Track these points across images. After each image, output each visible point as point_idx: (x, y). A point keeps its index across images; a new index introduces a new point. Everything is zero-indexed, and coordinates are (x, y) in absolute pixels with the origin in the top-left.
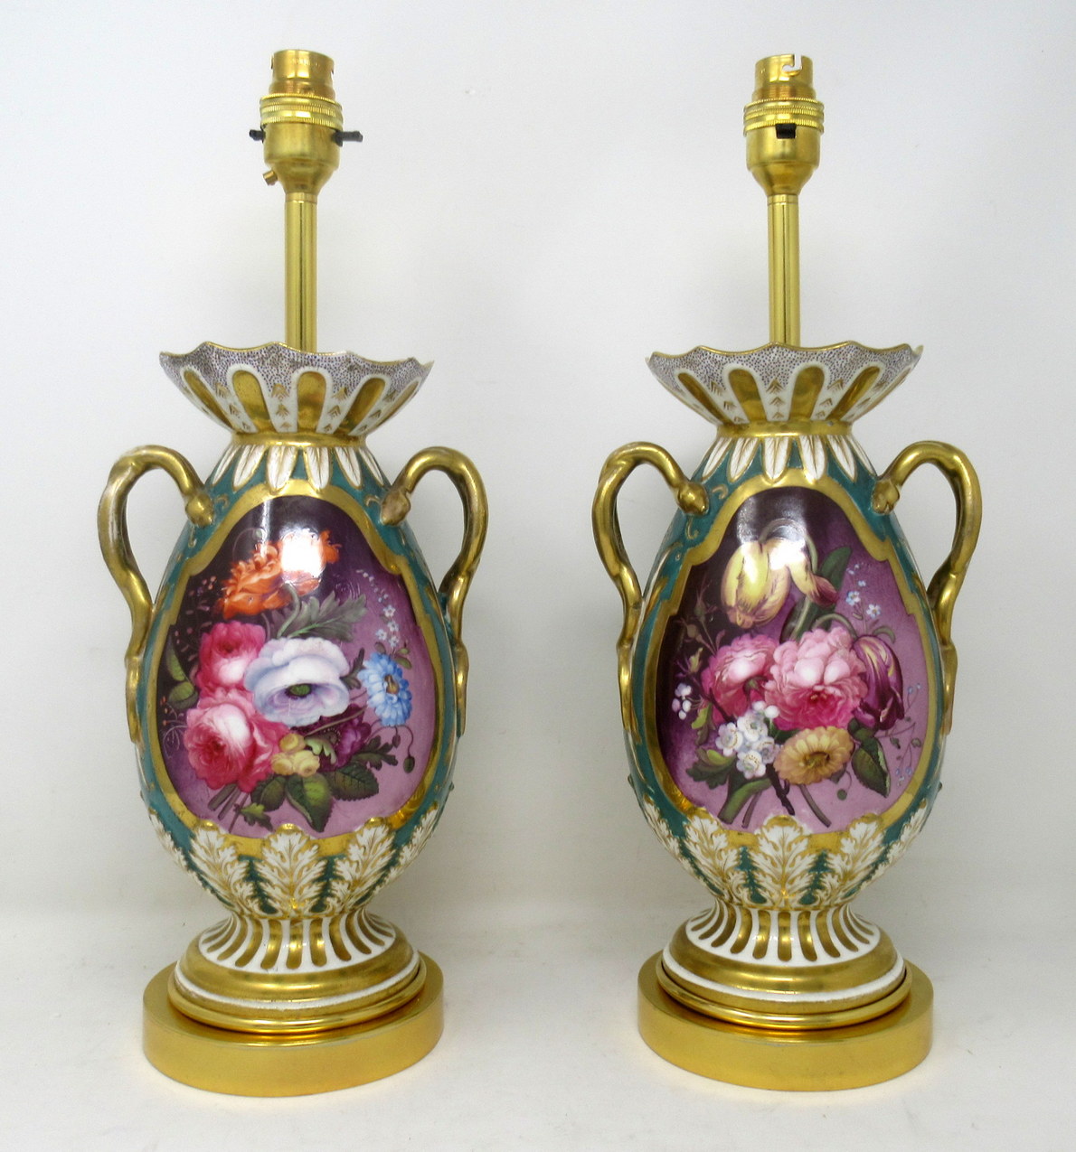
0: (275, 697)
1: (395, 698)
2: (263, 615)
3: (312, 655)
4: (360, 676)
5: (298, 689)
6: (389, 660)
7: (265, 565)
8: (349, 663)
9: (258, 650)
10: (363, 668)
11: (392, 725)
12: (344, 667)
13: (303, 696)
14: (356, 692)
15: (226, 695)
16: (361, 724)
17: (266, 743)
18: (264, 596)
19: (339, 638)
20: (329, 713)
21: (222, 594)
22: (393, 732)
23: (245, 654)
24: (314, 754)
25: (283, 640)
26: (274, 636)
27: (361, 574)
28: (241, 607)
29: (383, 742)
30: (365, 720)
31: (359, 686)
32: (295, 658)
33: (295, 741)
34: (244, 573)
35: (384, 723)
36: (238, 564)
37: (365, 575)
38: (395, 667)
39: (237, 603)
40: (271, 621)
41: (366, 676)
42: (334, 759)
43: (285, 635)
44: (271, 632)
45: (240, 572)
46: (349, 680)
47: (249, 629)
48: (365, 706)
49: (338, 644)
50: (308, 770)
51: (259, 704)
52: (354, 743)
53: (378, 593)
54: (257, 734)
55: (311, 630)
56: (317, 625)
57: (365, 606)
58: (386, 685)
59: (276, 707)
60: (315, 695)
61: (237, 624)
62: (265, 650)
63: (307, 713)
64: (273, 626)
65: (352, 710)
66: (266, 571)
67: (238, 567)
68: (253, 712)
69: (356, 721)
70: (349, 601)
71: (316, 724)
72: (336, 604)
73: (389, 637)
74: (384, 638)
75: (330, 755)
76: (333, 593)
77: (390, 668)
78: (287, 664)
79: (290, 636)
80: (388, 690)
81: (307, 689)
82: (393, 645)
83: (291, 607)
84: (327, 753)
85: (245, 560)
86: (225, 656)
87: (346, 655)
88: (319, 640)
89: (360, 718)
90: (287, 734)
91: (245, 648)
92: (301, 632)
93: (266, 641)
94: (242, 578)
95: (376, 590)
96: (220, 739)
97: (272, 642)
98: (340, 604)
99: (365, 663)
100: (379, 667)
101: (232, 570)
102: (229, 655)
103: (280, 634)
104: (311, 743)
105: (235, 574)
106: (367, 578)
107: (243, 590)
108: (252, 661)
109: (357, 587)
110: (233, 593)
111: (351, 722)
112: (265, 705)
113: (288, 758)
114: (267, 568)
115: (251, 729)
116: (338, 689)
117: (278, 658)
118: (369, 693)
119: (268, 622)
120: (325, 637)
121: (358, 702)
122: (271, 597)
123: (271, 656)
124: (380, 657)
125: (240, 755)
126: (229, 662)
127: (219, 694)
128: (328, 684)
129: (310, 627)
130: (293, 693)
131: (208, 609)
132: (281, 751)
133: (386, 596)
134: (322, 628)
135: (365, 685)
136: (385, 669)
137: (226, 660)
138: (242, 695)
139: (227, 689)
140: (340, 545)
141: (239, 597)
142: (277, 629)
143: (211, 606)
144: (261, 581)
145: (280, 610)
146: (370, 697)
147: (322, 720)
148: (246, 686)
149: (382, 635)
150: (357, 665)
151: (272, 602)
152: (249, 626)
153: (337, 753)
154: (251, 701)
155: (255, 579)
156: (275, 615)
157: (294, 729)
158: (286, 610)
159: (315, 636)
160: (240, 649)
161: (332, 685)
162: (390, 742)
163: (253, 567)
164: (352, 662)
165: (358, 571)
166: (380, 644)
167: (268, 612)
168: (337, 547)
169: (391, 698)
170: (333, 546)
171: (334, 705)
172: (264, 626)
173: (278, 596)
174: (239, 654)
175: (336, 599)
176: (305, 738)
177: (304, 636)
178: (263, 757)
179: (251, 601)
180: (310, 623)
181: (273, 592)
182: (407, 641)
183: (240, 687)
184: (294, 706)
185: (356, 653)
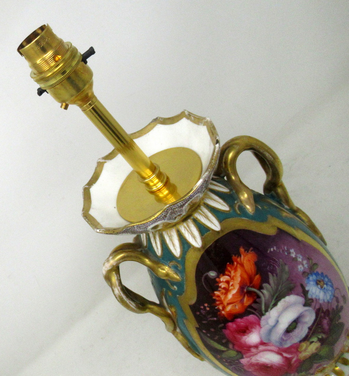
0: (283, 337)
1: (325, 286)
2: (249, 309)
3: (286, 309)
4: (309, 296)
5: (290, 327)
6: (312, 274)
7: (229, 287)
8: (302, 296)
9: (259, 325)
10: (308, 291)
11: (332, 297)
12: (301, 299)
13: (295, 328)
14: (313, 304)
15: (258, 349)
16: (325, 313)
17: (292, 355)
18: (242, 301)
19: (289, 291)
20: (310, 323)
21: (219, 310)
22: (335, 299)
23: (254, 330)
24: (316, 342)
25: (267, 314)
26: (262, 315)
27: (271, 252)
28: (234, 312)
29: (335, 308)
30: (325, 310)
31: (312, 300)
32: (279, 317)
33: (304, 345)
34: (221, 296)
35: (330, 301)
36: (215, 294)
37: (272, 249)
38: (315, 274)
39: (230, 311)
40: (255, 310)
41: (311, 293)
42: (324, 336)
43: (266, 311)
44: (259, 314)
45: (218, 296)
46: (308, 303)
47: (247, 319)
48: (321, 305)
49: (291, 294)
50: (317, 349)
51: (278, 344)
52: (327, 322)
53: (283, 251)
54: (285, 355)
55: (276, 299)
56: (277, 294)
57: (286, 264)
58: (319, 286)
59: (286, 340)
60: (300, 322)
61: (239, 320)
62: (263, 322)
63: (302, 331)
64: (256, 311)
65: (317, 313)
66: (232, 289)
67: (216, 295)
68: (277, 349)
69: (322, 314)
70: (278, 271)
71: (309, 332)
72: (275, 278)
73: (303, 265)
74: (302, 268)
75: (322, 337)
76: (270, 274)
77: (314, 277)
78: (277, 322)
79: (269, 310)
80: (322, 287)
81: (294, 324)
82: (306, 266)
83: (259, 297)
84: (320, 337)
85: (217, 290)
86: (244, 336)
87: (297, 294)
88: (283, 300)
89: (323, 312)
90: (299, 345)
91: (252, 328)
92: (272, 304)
93: (260, 319)
94: (223, 299)
95: (281, 251)
96: (268, 364)
97: (263, 318)
98: (277, 275)
99: (307, 289)
100: (312, 283)
101: (214, 298)
102: (245, 334)
103: (264, 312)
104: (311, 340)
105: (217, 299)
106: (274, 250)
107: (228, 304)
108: (260, 331)
109: (275, 260)
110: (224, 308)
111: (321, 317)
112: (281, 343)
113: (306, 352)
114: (231, 288)
115: (281, 355)
116: (306, 311)
117: (272, 322)
118: (318, 298)
119: (254, 311)
120: (284, 296)
121: (317, 307)
122: (245, 299)
123: (268, 324)
124: (308, 278)
125: (283, 365)
126: (248, 337)
127: (253, 350)
128: (301, 314)
129: (275, 298)
130: (289, 330)
131: (215, 319)
132: (300, 352)
133: (286, 248)
134: (279, 294)
135: (314, 297)
136: (314, 280)
137: (246, 337)
138: (266, 346)
139: (256, 347)
140: (251, 248)
141: (229, 308)
142: (260, 311)
143: (216, 317)
144: (233, 295)
145: (255, 302)
146: (319, 299)
147: (310, 329)
148: (265, 342)
149: (301, 268)
150: (305, 293)
151: (247, 301)
152: (245, 318)
153: (324, 333)
154: (273, 345)
155: (230, 296)
156: (254, 305)
157: (301, 341)
158: (257, 300)
159: (280, 300)
160: (249, 329)
161: (302, 312)
162: (336, 304)
163: (224, 291)
164: (302, 294)
165: (268, 252)
166: (304, 273)
167: (250, 306)
168: (252, 251)
169: (325, 288)
170: (250, 252)
171: (310, 318)
172: (253, 314)
173: (248, 297)
174: (250, 332)
175: (273, 276)
176: (308, 340)
177: (275, 305)
178: (294, 360)
179: (237, 307)
180: (273, 296)
181: (244, 297)
182: (307, 256)
183: (262, 343)
184: (294, 334)
185: (300, 289)
